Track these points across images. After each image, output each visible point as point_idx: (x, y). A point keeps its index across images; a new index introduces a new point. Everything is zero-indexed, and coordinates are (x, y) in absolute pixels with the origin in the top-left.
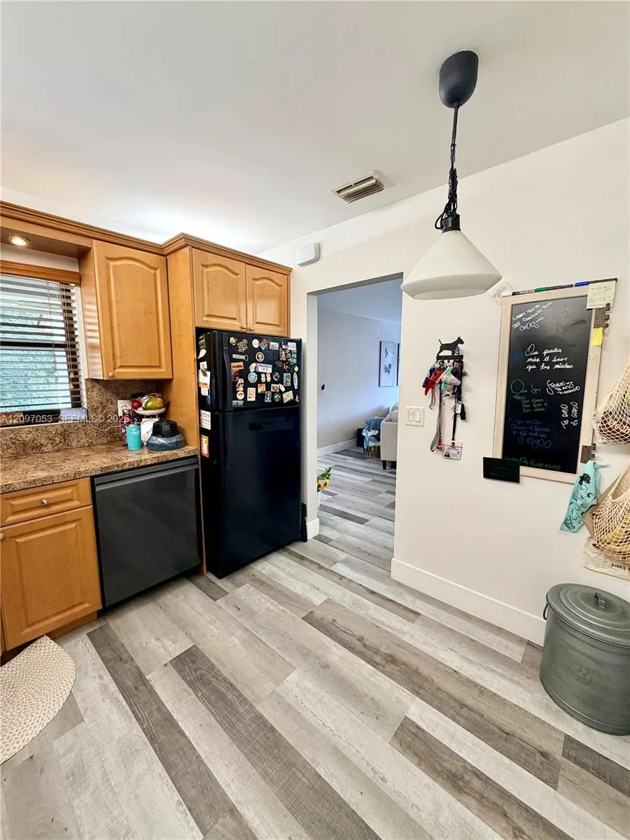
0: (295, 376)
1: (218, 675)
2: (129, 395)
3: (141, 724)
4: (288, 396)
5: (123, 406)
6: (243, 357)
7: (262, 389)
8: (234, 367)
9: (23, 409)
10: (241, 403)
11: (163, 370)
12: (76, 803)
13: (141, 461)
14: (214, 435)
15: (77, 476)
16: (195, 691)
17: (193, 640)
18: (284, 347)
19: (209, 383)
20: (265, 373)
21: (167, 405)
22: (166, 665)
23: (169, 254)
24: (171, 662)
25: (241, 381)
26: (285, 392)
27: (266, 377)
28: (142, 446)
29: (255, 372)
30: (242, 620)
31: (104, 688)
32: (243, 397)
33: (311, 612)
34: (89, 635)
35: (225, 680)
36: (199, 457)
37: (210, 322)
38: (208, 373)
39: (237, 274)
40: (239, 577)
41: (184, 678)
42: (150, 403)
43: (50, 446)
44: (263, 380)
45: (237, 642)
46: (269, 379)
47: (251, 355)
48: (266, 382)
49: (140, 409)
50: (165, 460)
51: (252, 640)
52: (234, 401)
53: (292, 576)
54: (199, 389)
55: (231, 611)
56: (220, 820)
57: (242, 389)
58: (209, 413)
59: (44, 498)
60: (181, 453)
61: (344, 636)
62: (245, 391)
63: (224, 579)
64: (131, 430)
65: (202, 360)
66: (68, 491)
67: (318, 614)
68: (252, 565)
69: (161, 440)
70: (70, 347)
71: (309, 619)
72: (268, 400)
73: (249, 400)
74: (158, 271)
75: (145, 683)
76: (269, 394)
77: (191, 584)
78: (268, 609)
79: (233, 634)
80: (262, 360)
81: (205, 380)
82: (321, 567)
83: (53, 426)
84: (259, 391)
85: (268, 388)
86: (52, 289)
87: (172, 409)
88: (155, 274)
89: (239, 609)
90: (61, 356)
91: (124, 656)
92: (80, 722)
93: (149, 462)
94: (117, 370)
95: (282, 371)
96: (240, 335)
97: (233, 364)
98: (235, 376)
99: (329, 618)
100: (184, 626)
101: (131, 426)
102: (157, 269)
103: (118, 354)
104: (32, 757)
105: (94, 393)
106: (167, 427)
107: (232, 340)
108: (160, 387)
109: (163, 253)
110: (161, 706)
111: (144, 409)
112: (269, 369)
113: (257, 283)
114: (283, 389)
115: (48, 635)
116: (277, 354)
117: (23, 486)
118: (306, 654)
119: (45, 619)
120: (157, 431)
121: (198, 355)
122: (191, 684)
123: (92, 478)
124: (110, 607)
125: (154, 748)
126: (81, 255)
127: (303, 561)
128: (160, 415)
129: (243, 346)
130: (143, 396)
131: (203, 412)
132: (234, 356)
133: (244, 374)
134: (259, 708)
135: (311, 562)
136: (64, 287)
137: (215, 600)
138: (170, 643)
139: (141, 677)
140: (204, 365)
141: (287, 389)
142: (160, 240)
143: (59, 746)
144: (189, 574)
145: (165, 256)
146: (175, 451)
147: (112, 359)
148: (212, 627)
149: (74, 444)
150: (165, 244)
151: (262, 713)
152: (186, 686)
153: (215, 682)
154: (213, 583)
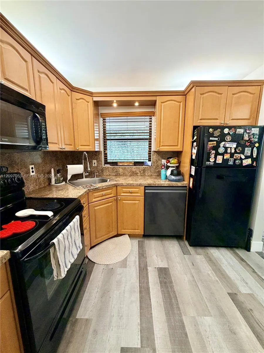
0: (255, 150)
1: (172, 287)
2: (166, 158)
3: (140, 284)
4: (247, 162)
5: (164, 161)
6: (217, 139)
7: (227, 156)
8: (210, 144)
9: (134, 161)
10: (212, 164)
11: (179, 147)
12: (115, 292)
13: (162, 184)
14: (197, 178)
15: (140, 185)
16: (162, 287)
17: (168, 265)
18: (248, 131)
19: (196, 153)
20: (231, 148)
21: (179, 162)
22: (155, 268)
23: (187, 94)
24: (158, 268)
25: (214, 152)
26: (245, 159)
27: (231, 150)
28: (166, 179)
29: (223, 147)
30: (193, 271)
31: (135, 262)
32: (213, 160)
33: (235, 294)
34: (139, 241)
35: (174, 292)
36: (188, 187)
37: (201, 122)
38: (196, 148)
39: (221, 94)
40: (200, 250)
41: (159, 278)
42: (174, 162)
43: (140, 174)
44: (229, 151)
45: (186, 279)
46: (233, 151)
47: (222, 138)
48: (231, 153)
49: (169, 163)
50: (172, 186)
51: (194, 284)
52: (207, 162)
53: (231, 266)
54: (192, 156)
55: (190, 264)
57: (214, 156)
58: (194, 167)
59: (131, 190)
60: (179, 184)
62: (215, 157)
63: (192, 247)
64: (163, 172)
65: (194, 141)
66: (137, 190)
67: (241, 298)
68: (209, 248)
69: (173, 177)
70: (150, 140)
71: (233, 296)
72: (231, 163)
73: (217, 162)
74: (181, 103)
75: (147, 270)
76: (232, 160)
77: (177, 242)
78: (209, 274)
79: (186, 274)
80: (229, 140)
81: (195, 151)
82: (254, 272)
83: (141, 167)
84: (225, 158)
85: (232, 155)
86: (146, 119)
87: (181, 164)
88: (180, 105)
89: (193, 265)
90: (147, 143)
91: (145, 255)
92: (125, 268)
93: (165, 185)
94: (160, 147)
95: (244, 147)
96: (215, 128)
97: (209, 143)
98: (210, 149)
99: (249, 307)
100: (168, 258)
101: (163, 170)
102: (181, 102)
103: (161, 141)
104: (112, 268)
105: (155, 156)
106: (177, 172)
107: (211, 130)
108: (178, 154)
109: (184, 94)
110: (148, 283)
111: (170, 164)
112: (234, 145)
113: (235, 96)
114: (243, 157)
115: (128, 235)
116: (242, 136)
117: (126, 185)
118: (222, 314)
119: (128, 229)
120: (172, 174)
121: (193, 139)
122: (161, 283)
123: (145, 187)
124: (146, 236)
125: (140, 295)
127: (242, 262)
128: (176, 167)
129: (217, 133)
130: (171, 158)
131: (192, 166)
132: (211, 139)
133: (216, 148)
134: (184, 318)
135: (248, 265)
136: (150, 117)
137: (184, 254)
138: (160, 260)
139: (146, 266)
140: (195, 144)
141: (247, 157)
142: (183, 88)
143: (119, 270)
144: (178, 237)
145: (186, 95)
146: (177, 183)
147: (159, 143)
148: (178, 265)
149: (146, 174)
150: (185, 89)
151: (185, 323)
152: (159, 282)
153: (170, 289)
154: (186, 246)
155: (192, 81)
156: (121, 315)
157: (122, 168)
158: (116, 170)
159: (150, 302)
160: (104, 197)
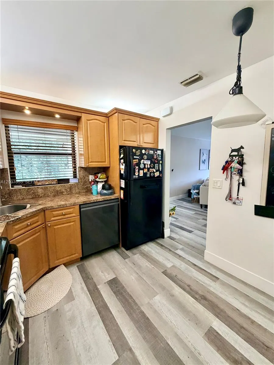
0: (160, 165)
1: (125, 291)
2: (93, 174)
3: (95, 305)
4: (157, 174)
5: (91, 178)
6: (138, 157)
7: (146, 171)
8: (134, 161)
9: (57, 178)
10: (137, 177)
11: (106, 163)
12: (72, 331)
13: (97, 200)
14: (126, 190)
15: (74, 204)
16: (117, 296)
17: (116, 275)
18: (155, 153)
19: (124, 168)
20: (147, 164)
21: (107, 177)
22: (105, 283)
23: (109, 117)
24: (107, 282)
25: (137, 167)
26: (156, 172)
27: (148, 166)
28: (98, 194)
29: (143, 163)
30: (136, 269)
31: (82, 288)
32: (138, 174)
33: (166, 270)
34: (77, 266)
35: (128, 293)
36: (119, 199)
37: (125, 143)
38: (124, 164)
39: (136, 123)
40: (135, 251)
41: (112, 289)
42: (101, 177)
43: (66, 192)
44: (146, 167)
45: (133, 278)
46: (149, 167)
47: (142, 156)
48: (148, 168)
49: (97, 179)
50: (106, 199)
51: (140, 278)
52: (134, 176)
53: (158, 253)
54: (120, 171)
55: (131, 265)
56: (125, 353)
57: (137, 171)
58: (124, 181)
59: (64, 212)
60: (113, 197)
61: (180, 283)
62: (139, 172)
63: (128, 251)
64: (94, 187)
65: (122, 159)
66: (72, 210)
67: (169, 271)
68: (140, 246)
69: (105, 192)
70: (73, 155)
71: (165, 273)
72: (148, 176)
73: (140, 175)
74: (105, 124)
75: (97, 289)
76: (149, 173)
77: (116, 252)
78: (146, 266)
79: (132, 275)
80: (146, 158)
81: (123, 167)
82: (170, 250)
83: (67, 185)
84: (145, 172)
85: (148, 169)
86: (67, 133)
87: (109, 178)
88: (104, 125)
89: (134, 264)
90: (70, 158)
91: (90, 277)
92: (74, 300)
93: (101, 200)
94: (90, 163)
95: (154, 163)
96: (137, 148)
97: (134, 160)
98: (135, 165)
99: (174, 274)
100: (113, 269)
101: (94, 185)
102: (105, 123)
103: (90, 157)
104: (57, 310)
105: (81, 172)
106: (107, 186)
107: (134, 150)
108: (105, 170)
109: (107, 116)
110: (103, 300)
111: (99, 179)
112: (149, 163)
113: (144, 126)
114: (155, 171)
115: (64, 264)
116: (153, 155)
117: (57, 207)
118: (163, 288)
119: (63, 258)
120: (104, 188)
121: (120, 157)
122: (115, 293)
123: (80, 205)
124: (85, 257)
125: (100, 316)
126: (78, 119)
127: (162, 247)
128: (105, 182)
129: (138, 153)
130: (98, 173)
131: (121, 180)
132: (135, 157)
133: (138, 164)
134: (143, 309)
135: (166, 248)
136: (72, 132)
137: (125, 259)
138: (107, 274)
139: (95, 287)
140: (122, 161)
141: (157, 171)
142: (106, 111)
143: (67, 307)
144: (114, 247)
145: (108, 117)
146: (110, 196)
147: (87, 160)
148: (123, 270)
149: (74, 192)
150: (108, 113)
151: (144, 311)
152: (113, 293)
153: (124, 294)
154: (124, 252)
155: (115, 108)
156: (88, 347)
157: (42, 188)
158: (33, 191)
159: (112, 316)
160: (29, 228)
